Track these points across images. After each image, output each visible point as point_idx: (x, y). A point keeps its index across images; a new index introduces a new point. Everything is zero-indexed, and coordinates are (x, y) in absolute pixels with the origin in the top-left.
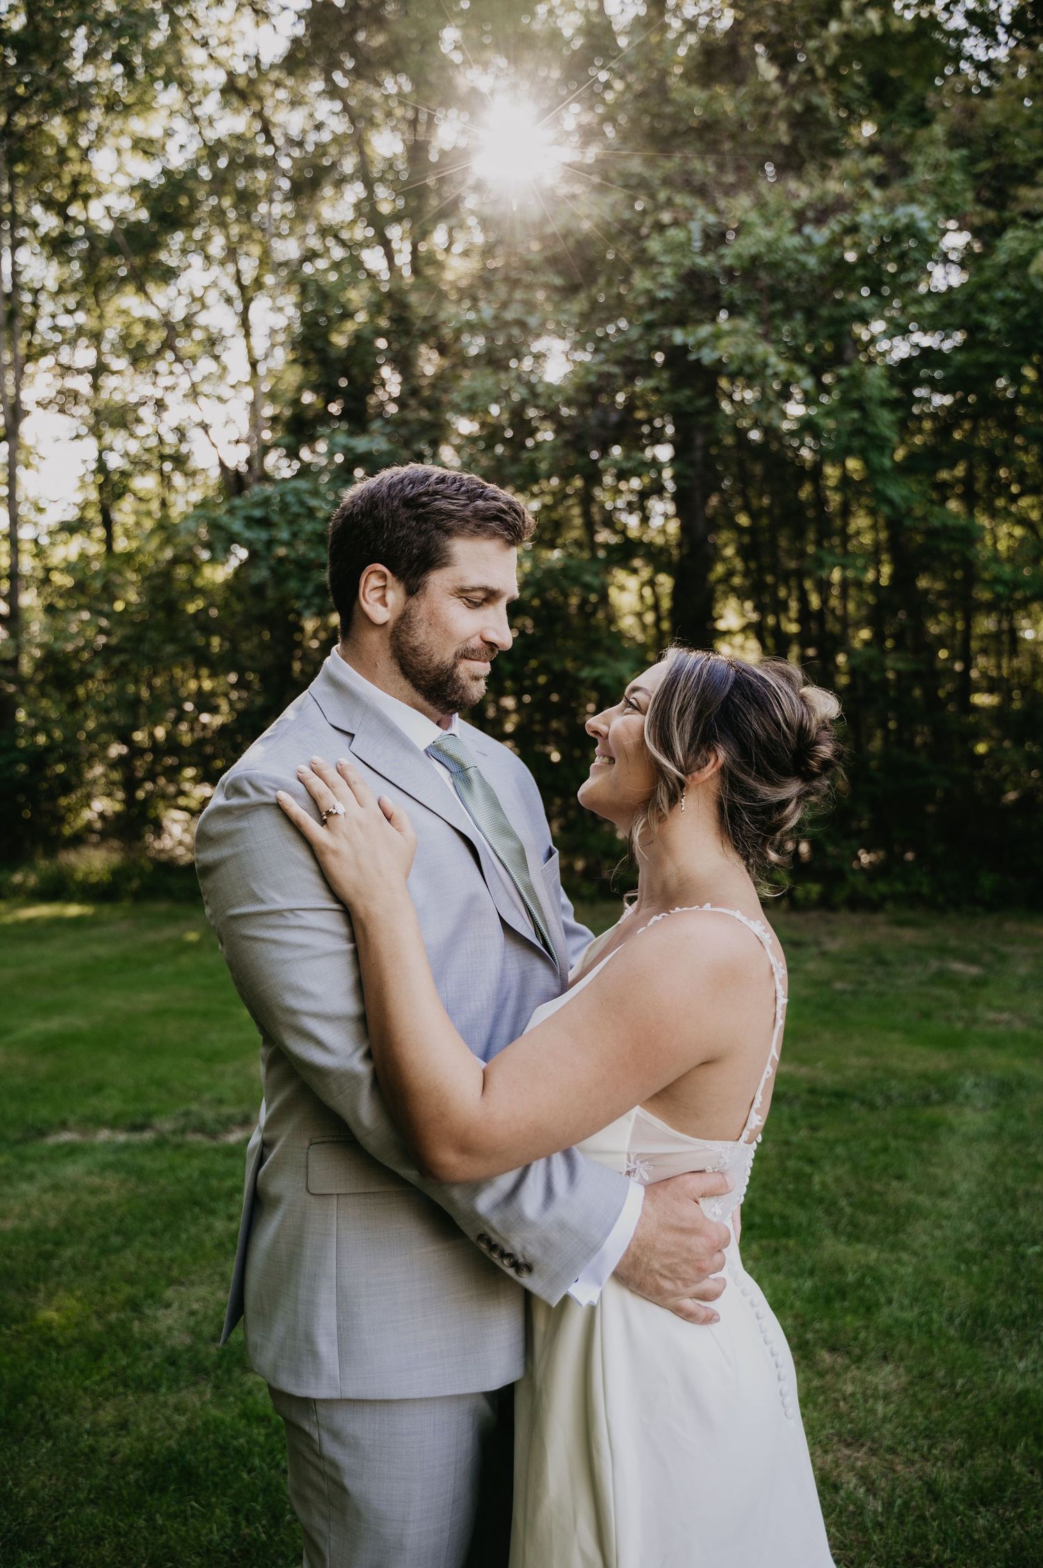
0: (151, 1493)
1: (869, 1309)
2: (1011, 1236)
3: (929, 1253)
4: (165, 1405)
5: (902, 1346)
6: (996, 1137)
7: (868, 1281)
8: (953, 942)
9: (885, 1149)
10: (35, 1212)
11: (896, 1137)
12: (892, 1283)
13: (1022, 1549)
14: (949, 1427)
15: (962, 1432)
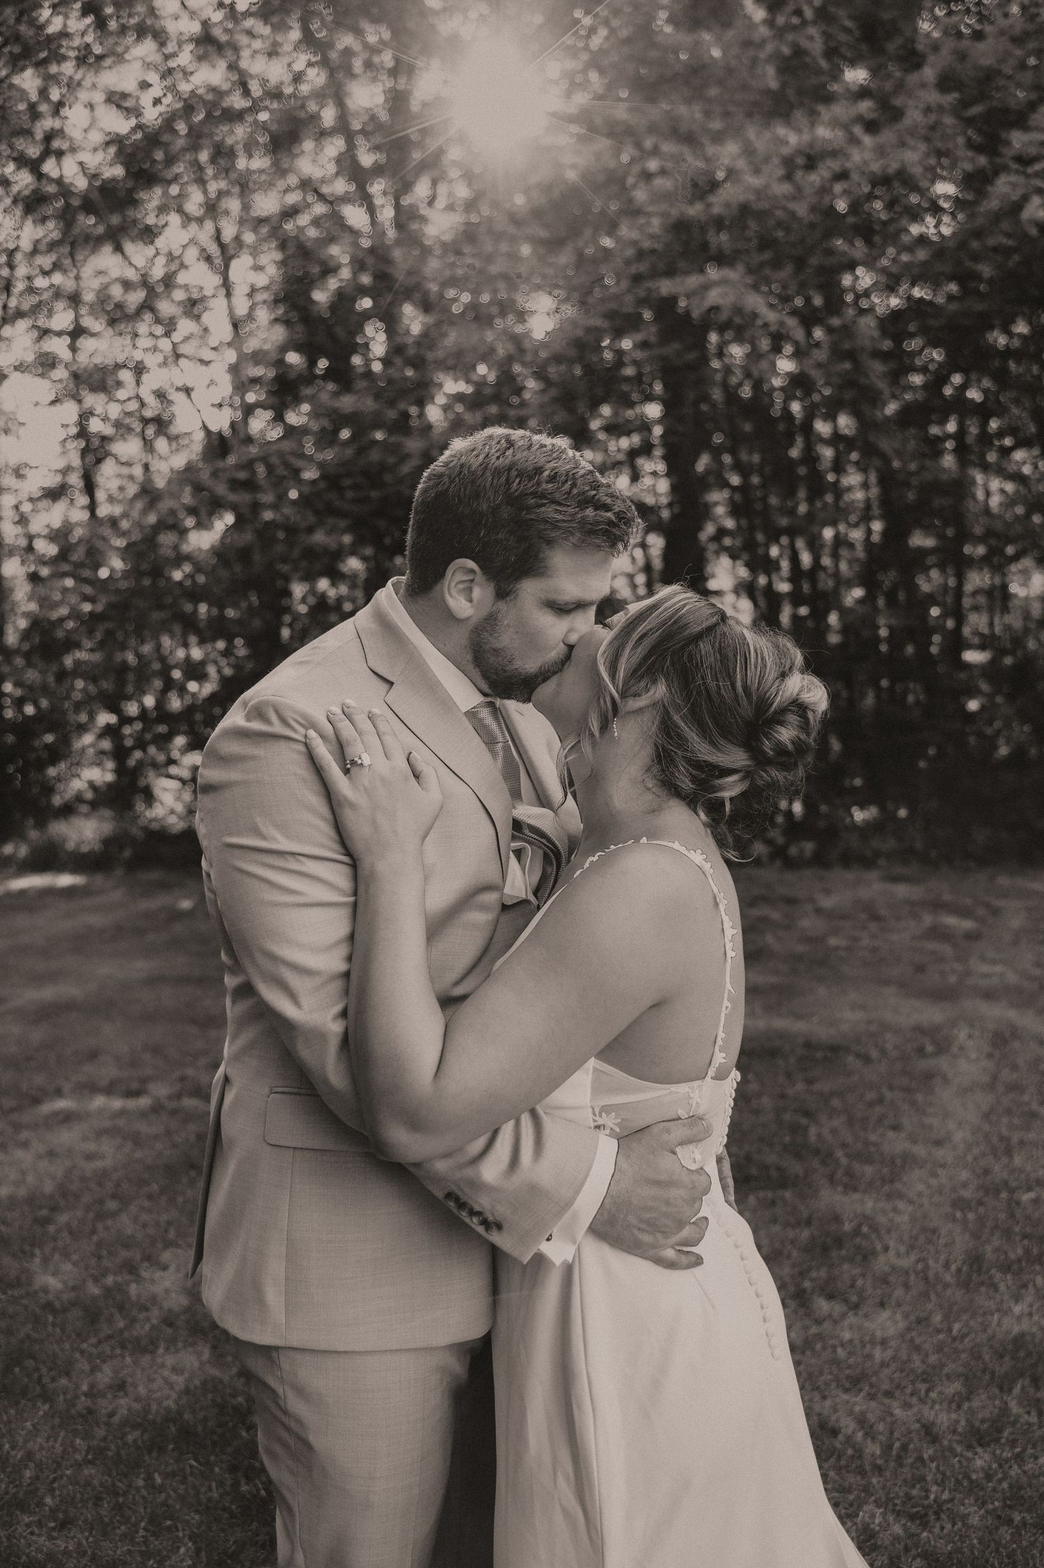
0: (150, 1452)
1: (866, 1256)
2: (1006, 1183)
3: (925, 1201)
4: (163, 1365)
5: (899, 1293)
6: (991, 1086)
7: (865, 1229)
8: (947, 897)
9: (881, 1101)
10: (30, 1179)
11: (891, 1088)
12: (889, 1231)
13: (1020, 1488)
14: (946, 1370)
15: (959, 1376)
